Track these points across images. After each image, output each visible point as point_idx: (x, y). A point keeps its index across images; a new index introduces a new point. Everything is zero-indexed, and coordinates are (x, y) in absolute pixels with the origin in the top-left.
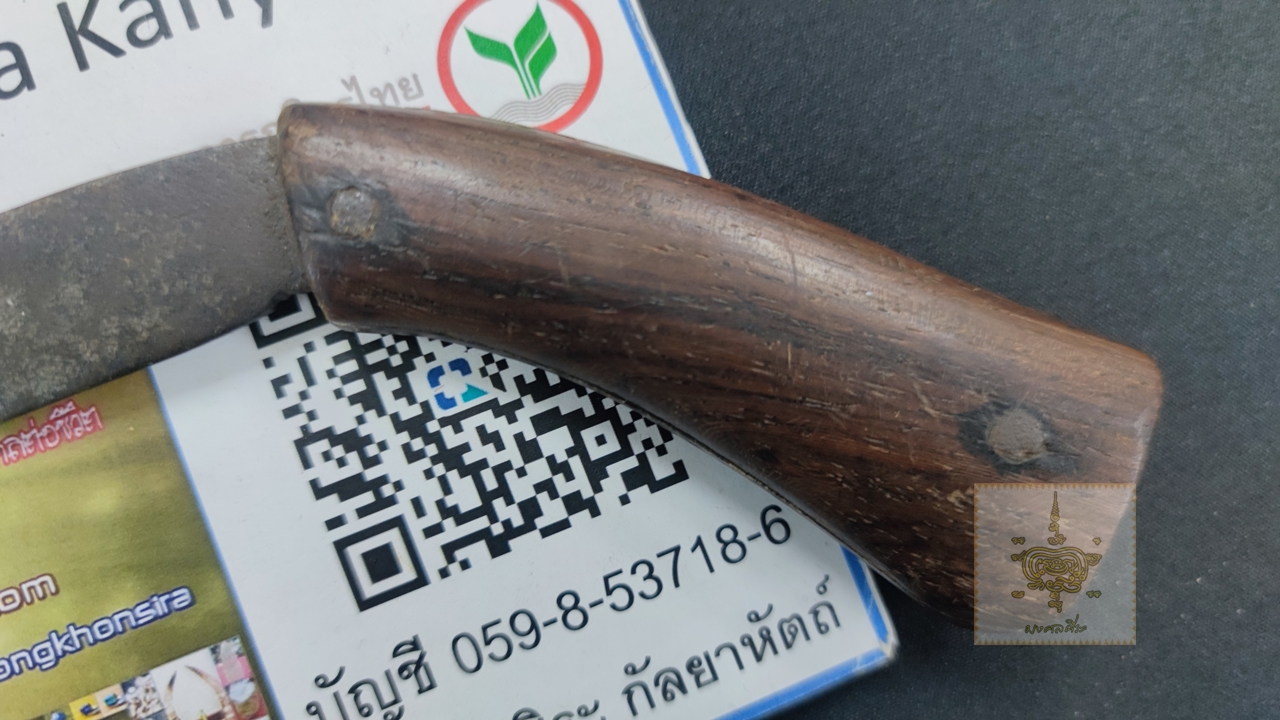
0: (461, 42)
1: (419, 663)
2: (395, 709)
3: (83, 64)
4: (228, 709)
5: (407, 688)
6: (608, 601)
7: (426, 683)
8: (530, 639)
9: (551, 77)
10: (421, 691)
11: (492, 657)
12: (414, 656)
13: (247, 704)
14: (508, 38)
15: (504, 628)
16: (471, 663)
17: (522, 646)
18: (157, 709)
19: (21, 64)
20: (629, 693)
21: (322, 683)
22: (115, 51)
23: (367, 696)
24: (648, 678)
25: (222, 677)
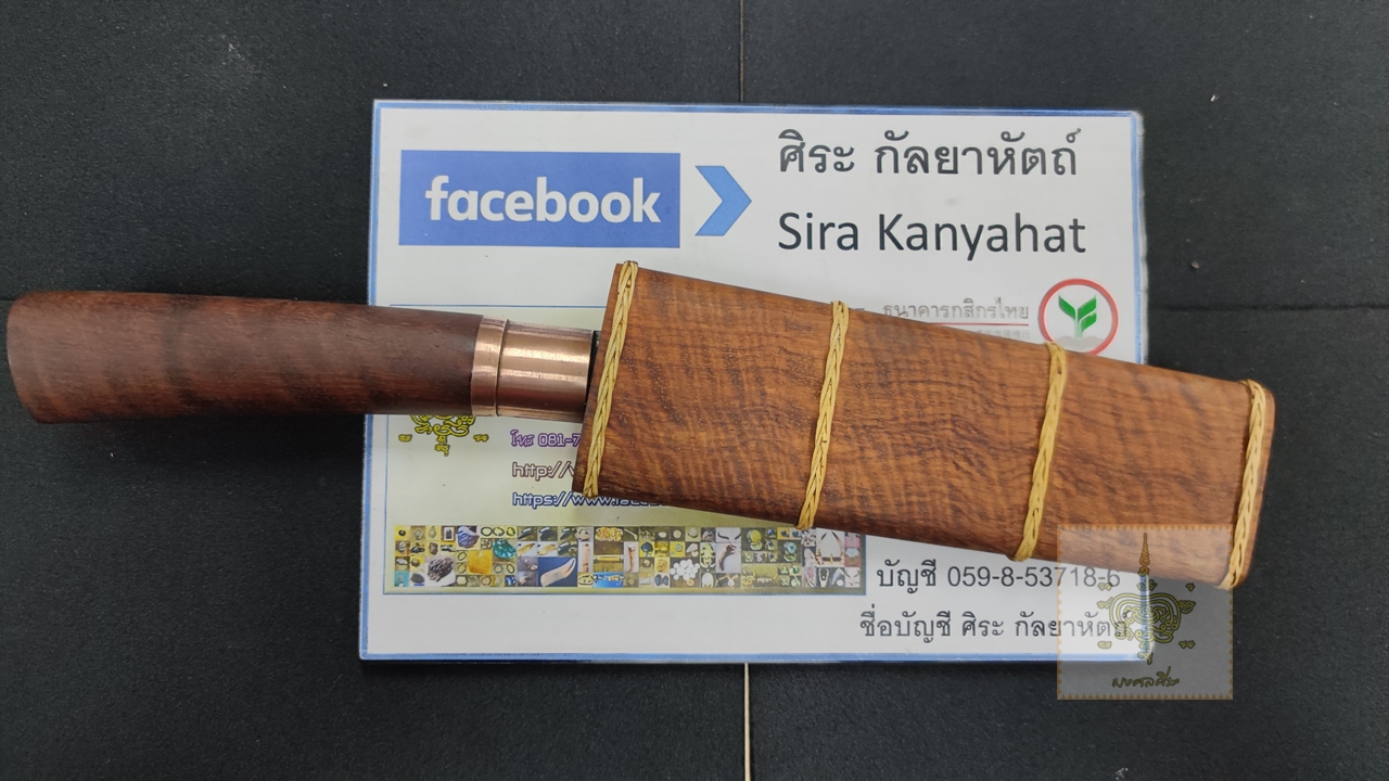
0: (1054, 300)
1: (932, 572)
2: (914, 588)
3: (882, 247)
4: (843, 558)
5: (923, 580)
6: (1025, 579)
7: (931, 582)
8: (984, 582)
9: (1090, 331)
10: (929, 584)
11: (964, 582)
12: (931, 568)
13: (852, 559)
14: (1076, 305)
15: (975, 572)
16: (954, 581)
17: (980, 583)
18: (812, 544)
19: (855, 236)
20: (1018, 623)
21: (888, 563)
22: (900, 248)
23: (905, 575)
24: (1029, 620)
25: (846, 542)
